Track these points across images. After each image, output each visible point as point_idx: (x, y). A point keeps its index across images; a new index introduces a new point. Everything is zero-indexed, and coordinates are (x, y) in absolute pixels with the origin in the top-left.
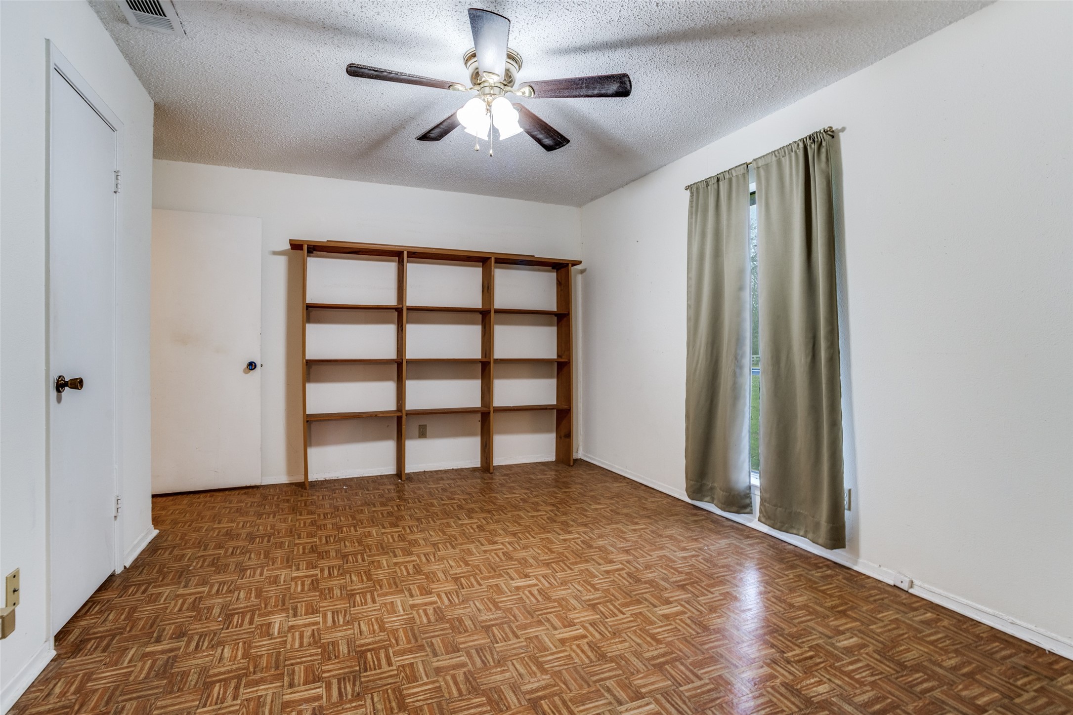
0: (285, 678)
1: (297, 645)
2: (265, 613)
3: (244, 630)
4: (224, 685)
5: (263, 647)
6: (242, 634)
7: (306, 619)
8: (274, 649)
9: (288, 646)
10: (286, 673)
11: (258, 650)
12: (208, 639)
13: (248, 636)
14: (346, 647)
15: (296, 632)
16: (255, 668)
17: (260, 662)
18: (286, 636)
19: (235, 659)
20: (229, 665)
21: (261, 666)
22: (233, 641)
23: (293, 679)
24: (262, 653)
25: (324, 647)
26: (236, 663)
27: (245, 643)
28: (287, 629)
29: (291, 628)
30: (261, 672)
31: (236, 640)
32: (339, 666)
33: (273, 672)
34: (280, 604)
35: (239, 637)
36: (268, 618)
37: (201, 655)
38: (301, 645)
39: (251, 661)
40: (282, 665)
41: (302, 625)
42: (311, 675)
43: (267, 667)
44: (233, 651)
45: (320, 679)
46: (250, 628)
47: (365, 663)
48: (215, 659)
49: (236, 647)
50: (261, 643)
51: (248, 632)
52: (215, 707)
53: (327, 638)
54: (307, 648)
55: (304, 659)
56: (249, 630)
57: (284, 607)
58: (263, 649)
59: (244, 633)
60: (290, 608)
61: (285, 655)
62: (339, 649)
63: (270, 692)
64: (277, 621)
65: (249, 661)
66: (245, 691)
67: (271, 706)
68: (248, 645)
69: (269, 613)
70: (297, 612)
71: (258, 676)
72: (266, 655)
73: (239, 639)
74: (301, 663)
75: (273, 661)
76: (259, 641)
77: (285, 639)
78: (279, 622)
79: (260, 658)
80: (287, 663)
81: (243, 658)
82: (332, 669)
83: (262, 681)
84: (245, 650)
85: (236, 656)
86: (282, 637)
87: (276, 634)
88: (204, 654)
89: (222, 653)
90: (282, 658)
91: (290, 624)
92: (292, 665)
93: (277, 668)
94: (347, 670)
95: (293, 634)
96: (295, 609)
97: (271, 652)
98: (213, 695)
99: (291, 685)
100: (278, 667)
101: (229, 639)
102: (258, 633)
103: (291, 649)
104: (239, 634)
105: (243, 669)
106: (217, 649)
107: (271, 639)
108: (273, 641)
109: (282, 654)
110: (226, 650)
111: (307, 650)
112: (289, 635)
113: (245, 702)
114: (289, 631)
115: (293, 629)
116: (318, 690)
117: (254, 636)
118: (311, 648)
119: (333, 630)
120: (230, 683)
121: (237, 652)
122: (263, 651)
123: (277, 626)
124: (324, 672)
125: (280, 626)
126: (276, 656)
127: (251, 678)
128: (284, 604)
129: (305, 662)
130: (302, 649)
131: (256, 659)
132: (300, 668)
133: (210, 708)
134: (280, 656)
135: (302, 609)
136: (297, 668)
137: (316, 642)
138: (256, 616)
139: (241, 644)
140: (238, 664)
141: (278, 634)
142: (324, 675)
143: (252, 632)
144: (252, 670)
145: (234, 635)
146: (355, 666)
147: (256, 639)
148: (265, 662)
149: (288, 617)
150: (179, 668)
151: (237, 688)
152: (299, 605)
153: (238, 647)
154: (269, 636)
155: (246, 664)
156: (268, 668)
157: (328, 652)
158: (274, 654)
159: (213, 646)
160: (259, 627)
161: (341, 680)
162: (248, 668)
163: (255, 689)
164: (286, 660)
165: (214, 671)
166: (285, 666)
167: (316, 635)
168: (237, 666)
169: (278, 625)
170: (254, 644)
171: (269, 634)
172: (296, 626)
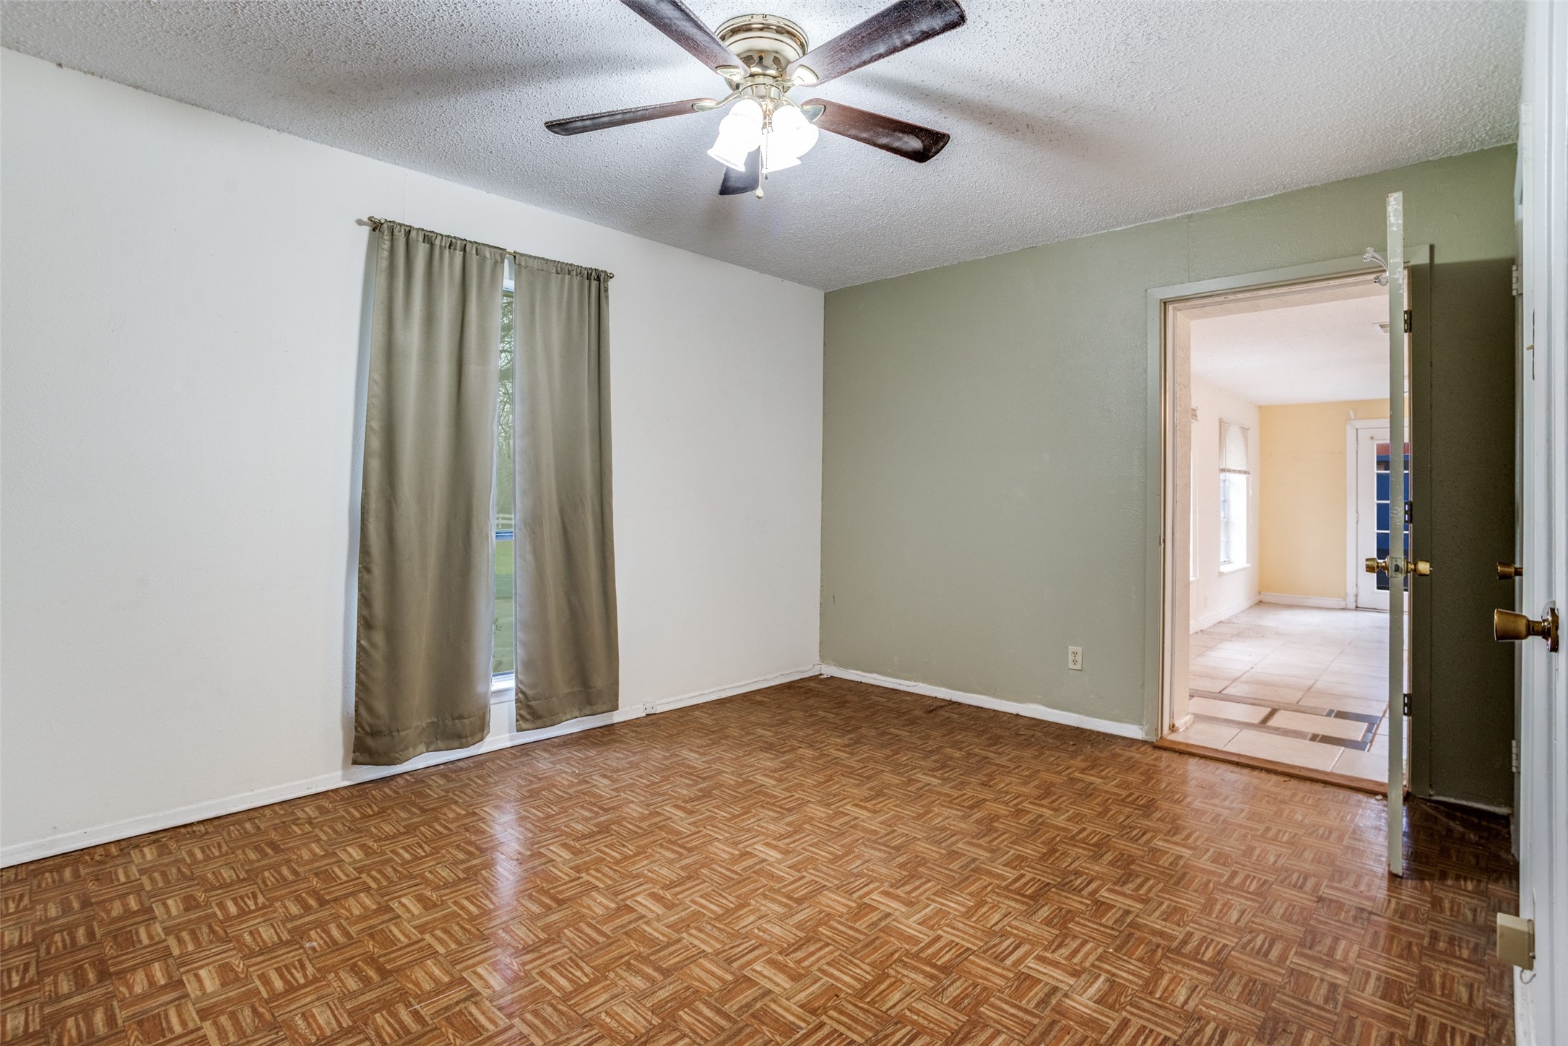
0: (1129, 921)
1: (1089, 946)
2: (1093, 1030)
3: (1141, 1017)
4: (1198, 954)
5: (1130, 972)
6: (1148, 1012)
7: (1045, 974)
8: (1120, 958)
9: (1100, 950)
10: (1126, 924)
11: (1140, 970)
12: (1202, 1037)
13: (1142, 1002)
14: (1041, 911)
15: (1076, 964)
16: (1155, 951)
17: (1146, 953)
18: (1093, 965)
19: (1174, 977)
20: (1184, 974)
21: (1146, 948)
22: (1166, 1008)
23: (1121, 916)
24: (1136, 963)
25: (1063, 925)
26: (1174, 972)
27: (1152, 993)
28: (1083, 976)
29: (1075, 974)
30: (1150, 942)
31: (1161, 1007)
32: (1066, 901)
33: (1138, 934)
34: (1057, 1028)
35: (1154, 1009)
36: (1095, 1015)
37: (1220, 1016)
38: (1085, 943)
39: (1156, 962)
40: (1123, 935)
41: (1058, 968)
42: (1101, 909)
43: (1142, 943)
44: (1173, 991)
45: (1096, 902)
46: (1132, 1013)
47: (1040, 889)
48: (1201, 995)
49: (1166, 995)
50: (1131, 977)
51: (1139, 1008)
52: (1214, 937)
53: (1048, 933)
54: (1081, 936)
55: (1095, 926)
56: (1135, 1011)
57: (1057, 1017)
58: (1132, 967)
59: (1144, 1010)
60: (1049, 1008)
61: (1112, 943)
62: (1050, 914)
63: (1152, 918)
64: (1083, 1001)
65: (1158, 964)
66: (1178, 934)
67: (1157, 908)
68: (1149, 986)
69: (1087, 1022)
70: (1046, 995)
71: (1156, 940)
72: (1134, 957)
73: (1156, 1004)
74: (1101, 925)
75: (1130, 944)
76: (1131, 982)
77: (1097, 963)
78: (1084, 996)
79: (1143, 958)
80: (1117, 933)
81: (1164, 973)
82: (1075, 902)
83: (1154, 932)
84: (1156, 982)
85: (1172, 980)
86: (1099, 968)
87: (1102, 978)
88: (1215, 1014)
89: (1188, 998)
90: (1118, 942)
91: (1072, 981)
92: (1113, 929)
93: (1131, 935)
94: (1065, 894)
95: (1082, 962)
96: (1044, 1002)
97: (1125, 958)
98: (1214, 950)
99: (1128, 912)
100: (1129, 935)
101: (1171, 1016)
102: (1126, 997)
103: (1100, 946)
104: (1153, 1014)
105: (1169, 958)
106: (1194, 1011)
107: (1114, 975)
108: (1114, 970)
109: (1114, 946)
110: (1182, 999)
111: (1082, 934)
112: (1087, 964)
113: (1181, 924)
114: (1084, 970)
115: (1076, 970)
116: (1106, 895)
117: (1133, 995)
118: (1076, 933)
119: (1030, 937)
120: (1190, 952)
121: (1168, 986)
122: (1134, 965)
123: (1092, 991)
124: (1087, 905)
125: (1090, 986)
126: (1122, 948)
127: (1165, 943)
128: (1053, 1023)
129: (1097, 923)
130: (1087, 938)
131: (1147, 960)
132: (1107, 921)
133: (1219, 940)
134: (1118, 946)
135: (1037, 993)
136: (1110, 923)
137: (1066, 936)
138: (1110, 1032)
139: (1157, 995)
140: (1173, 969)
141: (1100, 975)
142: (1089, 902)
143: (1131, 1005)
144: (1160, 952)
145: (1161, 1018)
146: (1053, 892)
147: (1133, 989)
148: (1140, 950)
149: (1066, 995)
150: (1254, 1014)
151: (1185, 942)
152: (1032, 1005)
153: (1164, 993)
154: (1115, 981)
155: (1162, 961)
156: (1141, 941)
157: (1062, 921)
158: (1123, 952)
159: (1199, 1019)
160: (1117, 1007)
161: (1079, 891)
162: (1163, 955)
163: (1165, 930)
164: (1116, 937)
165: (1206, 979)
166: (1120, 932)
167: (1056, 944)
168: (1175, 967)
169: (1090, 989)
170: (1141, 983)
171: (1112, 984)
172: (1067, 972)
